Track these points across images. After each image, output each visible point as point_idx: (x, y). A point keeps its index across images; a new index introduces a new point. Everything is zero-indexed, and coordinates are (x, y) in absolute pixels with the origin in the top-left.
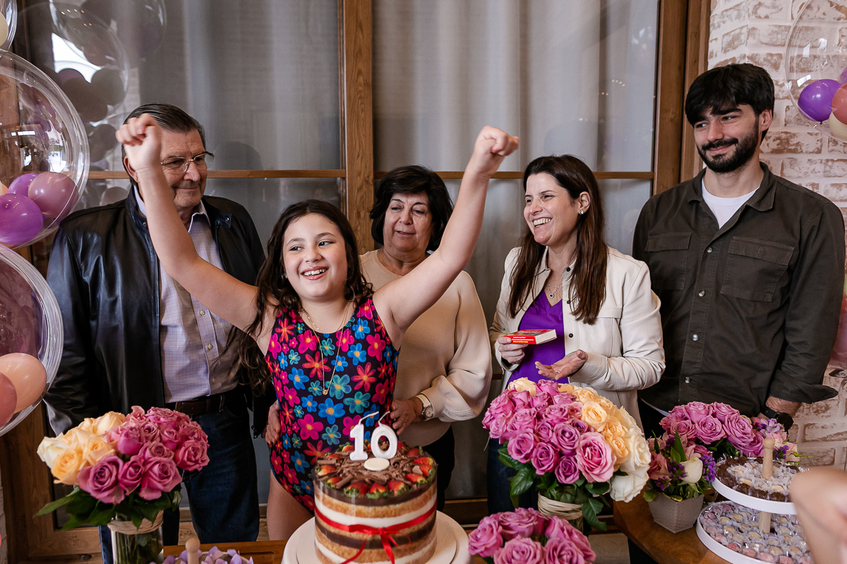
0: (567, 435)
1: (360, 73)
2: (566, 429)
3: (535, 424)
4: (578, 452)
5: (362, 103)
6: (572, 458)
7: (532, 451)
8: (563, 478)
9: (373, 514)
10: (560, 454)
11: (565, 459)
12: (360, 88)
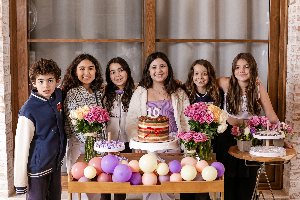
0: (203, 112)
1: (151, 3)
2: (203, 111)
3: (196, 110)
4: (205, 116)
5: (151, 14)
6: (203, 117)
7: (194, 115)
8: (201, 122)
9: (153, 125)
10: (201, 116)
11: (202, 117)
12: (151, 8)
